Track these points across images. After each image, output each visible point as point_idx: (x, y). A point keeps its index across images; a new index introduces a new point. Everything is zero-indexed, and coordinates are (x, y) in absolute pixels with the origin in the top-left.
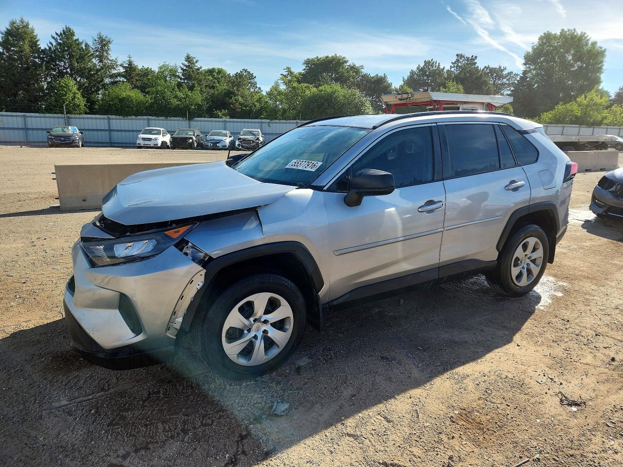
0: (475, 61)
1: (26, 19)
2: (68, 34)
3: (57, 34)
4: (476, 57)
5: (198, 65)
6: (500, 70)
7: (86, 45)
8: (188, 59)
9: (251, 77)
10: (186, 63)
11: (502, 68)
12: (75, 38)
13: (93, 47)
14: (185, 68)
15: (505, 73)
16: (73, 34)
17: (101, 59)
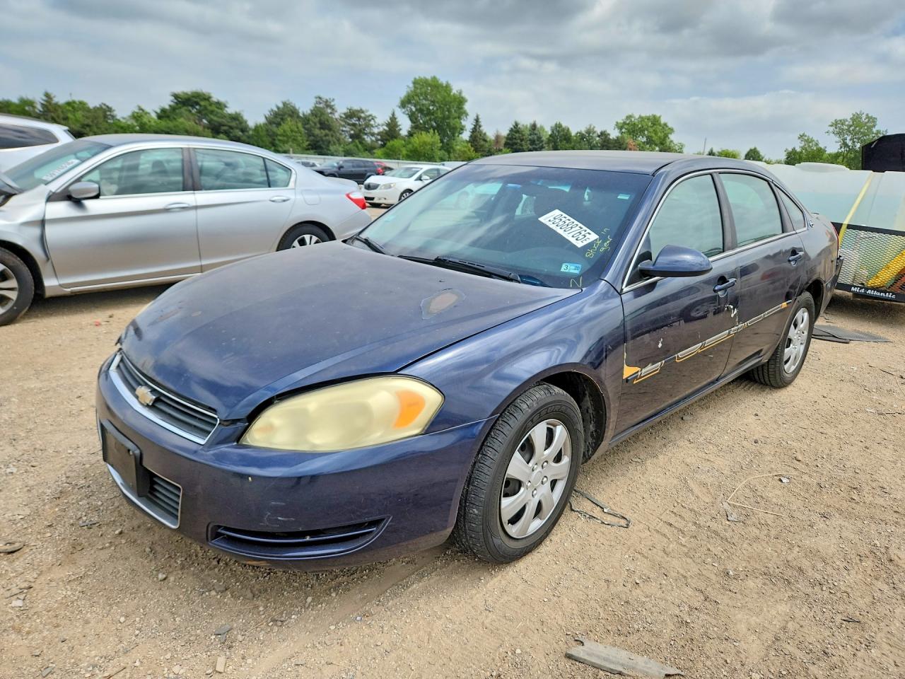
0: (332, 104)
4: (333, 100)
5: (55, 100)
8: (47, 95)
9: (110, 109)
10: (44, 98)
11: (364, 109)
14: (43, 102)
15: (368, 114)
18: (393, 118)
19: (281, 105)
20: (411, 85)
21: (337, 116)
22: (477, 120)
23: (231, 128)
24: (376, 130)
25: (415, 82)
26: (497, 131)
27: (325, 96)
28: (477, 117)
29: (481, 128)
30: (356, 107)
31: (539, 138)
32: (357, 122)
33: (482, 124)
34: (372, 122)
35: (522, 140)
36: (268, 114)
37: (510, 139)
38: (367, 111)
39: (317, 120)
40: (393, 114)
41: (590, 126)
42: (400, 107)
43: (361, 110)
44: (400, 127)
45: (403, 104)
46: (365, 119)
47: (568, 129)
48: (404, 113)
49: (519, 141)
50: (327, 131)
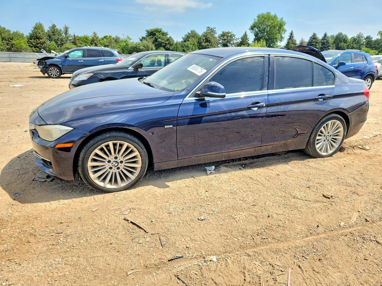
0: (215, 30)
1: (41, 22)
2: (54, 26)
3: (50, 27)
4: (215, 28)
5: (97, 35)
6: (228, 33)
7: (61, 30)
8: (94, 33)
10: (93, 35)
11: (230, 31)
12: (56, 28)
13: (63, 30)
14: (93, 37)
16: (55, 27)
17: (66, 33)
18: (245, 35)
19: (190, 32)
20: (256, 18)
21: (216, 36)
22: (291, 34)
23: (166, 44)
24: (235, 42)
25: (258, 17)
26: (302, 39)
27: (211, 27)
28: (292, 32)
29: (293, 38)
30: (226, 31)
31: (327, 42)
32: (227, 38)
33: (294, 36)
34: (234, 38)
35: (316, 43)
36: (184, 36)
37: (311, 42)
38: (232, 32)
39: (205, 38)
40: (245, 33)
41: (360, 33)
42: (250, 29)
43: (229, 32)
44: (249, 39)
45: (252, 28)
46: (231, 36)
47: (346, 35)
48: (251, 32)
49: (315, 43)
50: (208, 43)
